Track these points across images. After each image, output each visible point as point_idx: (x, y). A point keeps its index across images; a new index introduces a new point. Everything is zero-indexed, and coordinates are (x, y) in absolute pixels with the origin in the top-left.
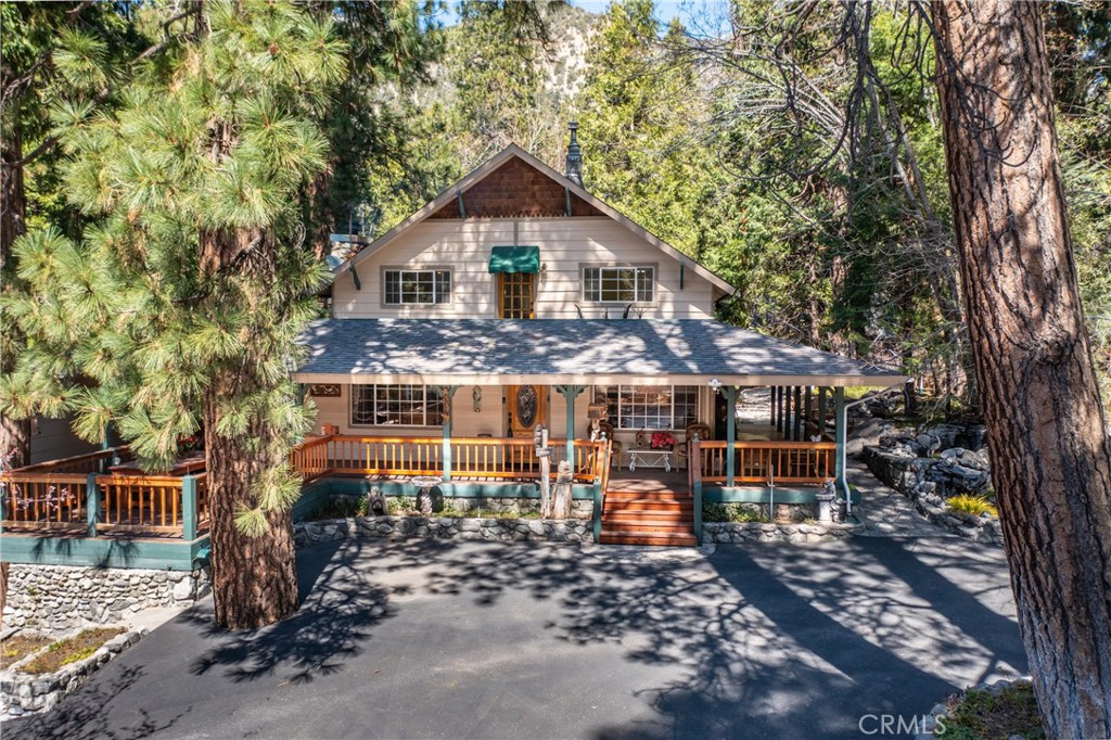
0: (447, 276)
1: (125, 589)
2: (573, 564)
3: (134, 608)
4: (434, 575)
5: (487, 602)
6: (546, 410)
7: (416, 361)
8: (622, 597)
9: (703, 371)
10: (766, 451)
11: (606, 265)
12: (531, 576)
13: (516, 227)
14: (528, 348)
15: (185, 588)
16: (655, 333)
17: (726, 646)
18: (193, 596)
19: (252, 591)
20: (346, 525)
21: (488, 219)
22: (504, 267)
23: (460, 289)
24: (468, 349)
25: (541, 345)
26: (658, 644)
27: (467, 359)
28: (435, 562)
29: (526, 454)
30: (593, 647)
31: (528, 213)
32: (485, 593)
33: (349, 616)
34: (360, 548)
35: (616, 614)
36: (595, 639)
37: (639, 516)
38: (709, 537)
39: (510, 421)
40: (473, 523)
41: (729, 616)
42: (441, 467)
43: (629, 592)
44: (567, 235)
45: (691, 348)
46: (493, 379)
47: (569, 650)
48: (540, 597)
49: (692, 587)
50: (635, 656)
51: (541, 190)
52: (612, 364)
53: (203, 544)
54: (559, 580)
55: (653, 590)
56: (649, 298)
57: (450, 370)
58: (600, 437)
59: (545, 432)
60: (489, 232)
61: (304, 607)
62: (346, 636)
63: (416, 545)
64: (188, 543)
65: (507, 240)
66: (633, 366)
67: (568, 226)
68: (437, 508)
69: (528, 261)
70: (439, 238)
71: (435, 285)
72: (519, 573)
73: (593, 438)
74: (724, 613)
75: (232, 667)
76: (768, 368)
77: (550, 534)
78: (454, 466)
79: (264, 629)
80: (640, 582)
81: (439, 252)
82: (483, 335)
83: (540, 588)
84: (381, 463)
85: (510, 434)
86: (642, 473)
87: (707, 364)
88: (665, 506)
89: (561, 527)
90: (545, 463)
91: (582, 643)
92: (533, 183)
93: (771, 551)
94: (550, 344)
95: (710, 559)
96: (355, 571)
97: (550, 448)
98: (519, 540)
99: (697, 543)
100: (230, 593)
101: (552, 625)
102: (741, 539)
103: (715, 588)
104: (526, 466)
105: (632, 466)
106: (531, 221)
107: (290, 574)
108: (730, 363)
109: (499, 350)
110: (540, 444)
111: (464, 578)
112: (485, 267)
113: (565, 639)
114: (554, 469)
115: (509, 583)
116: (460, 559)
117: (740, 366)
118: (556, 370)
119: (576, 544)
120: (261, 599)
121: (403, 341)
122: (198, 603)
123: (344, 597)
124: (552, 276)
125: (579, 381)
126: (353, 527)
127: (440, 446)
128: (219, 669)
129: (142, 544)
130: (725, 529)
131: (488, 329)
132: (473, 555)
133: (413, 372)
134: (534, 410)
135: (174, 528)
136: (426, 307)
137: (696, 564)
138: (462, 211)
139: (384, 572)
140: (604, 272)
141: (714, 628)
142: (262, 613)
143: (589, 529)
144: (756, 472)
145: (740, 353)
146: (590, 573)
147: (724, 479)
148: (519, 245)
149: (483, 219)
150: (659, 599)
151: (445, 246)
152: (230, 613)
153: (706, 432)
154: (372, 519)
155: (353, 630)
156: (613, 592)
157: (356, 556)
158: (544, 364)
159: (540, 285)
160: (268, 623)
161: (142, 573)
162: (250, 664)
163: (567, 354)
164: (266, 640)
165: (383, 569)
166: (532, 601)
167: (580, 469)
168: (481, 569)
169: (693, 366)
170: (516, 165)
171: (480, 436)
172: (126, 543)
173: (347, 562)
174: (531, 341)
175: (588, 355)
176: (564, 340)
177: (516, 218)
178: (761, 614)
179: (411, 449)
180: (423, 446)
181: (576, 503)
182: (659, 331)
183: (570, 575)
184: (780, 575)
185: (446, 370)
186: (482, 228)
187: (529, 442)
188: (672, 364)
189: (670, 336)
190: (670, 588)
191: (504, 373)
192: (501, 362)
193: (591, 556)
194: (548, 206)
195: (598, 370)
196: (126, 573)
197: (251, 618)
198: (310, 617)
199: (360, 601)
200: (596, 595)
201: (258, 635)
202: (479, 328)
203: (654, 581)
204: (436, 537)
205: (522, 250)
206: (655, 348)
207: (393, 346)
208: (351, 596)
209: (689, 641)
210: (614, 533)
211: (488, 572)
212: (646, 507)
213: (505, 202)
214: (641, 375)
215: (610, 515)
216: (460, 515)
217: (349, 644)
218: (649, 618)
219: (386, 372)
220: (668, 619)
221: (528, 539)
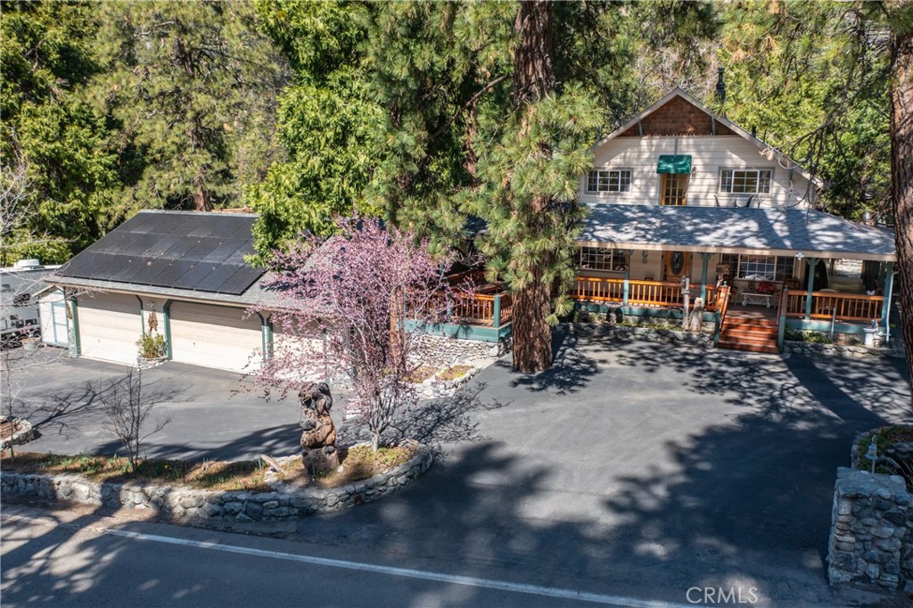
0: (628, 174)
1: (466, 349)
2: (701, 357)
3: (471, 358)
4: (621, 356)
5: (651, 371)
6: (690, 264)
7: (611, 233)
8: (727, 375)
9: (796, 248)
10: (834, 299)
11: (738, 168)
12: (676, 361)
13: (676, 142)
14: (681, 227)
15: (495, 351)
16: (766, 218)
17: (781, 402)
18: (498, 355)
19: (533, 353)
20: (568, 327)
21: (658, 137)
22: (668, 170)
23: (637, 182)
24: (643, 226)
25: (690, 225)
26: (743, 398)
27: (643, 232)
28: (620, 349)
29: (675, 292)
30: (707, 396)
31: (684, 133)
32: (649, 367)
33: (577, 371)
34: (577, 339)
35: (723, 383)
36: (709, 392)
37: (745, 334)
38: (788, 349)
39: (666, 270)
40: (640, 330)
41: (787, 389)
42: (622, 296)
43: (731, 373)
44: (712, 147)
45: (789, 231)
46: (658, 247)
47: (696, 395)
48: (679, 371)
49: (771, 374)
50: (729, 401)
51: (695, 117)
52: (734, 240)
53: (503, 330)
54: (691, 364)
55: (746, 374)
56: (767, 190)
57: (633, 240)
58: (722, 284)
59: (688, 280)
60: (659, 146)
61: (555, 365)
62: (578, 379)
63: (608, 340)
64: (497, 329)
65: (671, 151)
66: (748, 242)
67: (713, 141)
68: (619, 320)
69: (684, 165)
70: (624, 149)
71: (619, 180)
72: (668, 359)
73: (718, 285)
74: (785, 387)
75: (528, 386)
76: (839, 247)
77: (688, 339)
78: (630, 297)
79: (538, 373)
80: (739, 369)
81: (624, 158)
82: (651, 217)
83: (681, 367)
84: (586, 292)
85: (665, 278)
86: (750, 308)
87: (797, 242)
88: (763, 329)
89: (695, 336)
90: (687, 298)
91: (702, 393)
92: (690, 113)
93: (828, 360)
94: (695, 224)
95: (785, 361)
96: (577, 351)
97: (690, 289)
98: (668, 342)
99: (780, 352)
100: (522, 354)
101: (686, 384)
102: (809, 352)
103: (784, 376)
104: (675, 299)
105: (744, 303)
106: (688, 138)
107: (550, 346)
108: (814, 242)
109: (663, 228)
110: (684, 287)
111: (637, 359)
112: (655, 168)
113: (693, 391)
114: (692, 302)
115: (663, 363)
116: (635, 349)
117: (820, 244)
118: (699, 242)
119: (703, 346)
120: (537, 357)
121: (604, 220)
122: (501, 359)
123: (574, 362)
124: (699, 175)
125: (712, 250)
126: (571, 328)
127: (623, 284)
128: (522, 387)
129: (474, 327)
130: (799, 345)
131: (656, 212)
132: (642, 348)
133: (610, 240)
134: (681, 264)
135: (489, 321)
136: (614, 194)
137: (777, 363)
138: (641, 132)
139: (592, 352)
140: (736, 173)
141: (776, 393)
142: (537, 364)
143: (711, 339)
144: (826, 313)
145: (821, 235)
146: (710, 362)
147: (803, 315)
148: (678, 154)
149: (654, 137)
150: (748, 378)
151: (628, 154)
152: (522, 363)
153: (797, 284)
154: (583, 324)
155: (582, 377)
156: (722, 373)
157: (575, 343)
158: (690, 238)
159: (691, 181)
160: (539, 370)
161: (475, 342)
162: (535, 386)
163: (706, 232)
164: (539, 377)
165: (592, 351)
166: (675, 373)
167: (709, 303)
168: (647, 355)
169: (788, 243)
170: (679, 101)
171: (646, 279)
172: (466, 326)
173: (572, 346)
174: (683, 222)
175: (720, 232)
176: (705, 222)
177: (677, 136)
178: (806, 390)
179: (604, 284)
180: (612, 283)
181: (704, 323)
182: (770, 217)
183: (698, 362)
184: (828, 372)
185: (630, 240)
186: (654, 142)
187: (678, 285)
188: (774, 241)
189: (776, 221)
190: (757, 374)
191: (665, 244)
192: (663, 236)
193: (711, 353)
194: (699, 128)
195: (726, 243)
196: (467, 342)
197: (532, 366)
198: (558, 370)
199: (582, 365)
200: (712, 373)
201: (536, 375)
202: (650, 211)
203: (747, 369)
204: (619, 337)
205: (680, 158)
206: (765, 230)
207: (596, 222)
208: (577, 362)
209: (760, 398)
210: (728, 342)
211: (651, 356)
212: (750, 328)
213: (670, 126)
214: (753, 248)
215: (726, 332)
216: (633, 325)
217: (580, 382)
218: (740, 386)
219: (594, 240)
220: (750, 387)
221: (674, 341)
